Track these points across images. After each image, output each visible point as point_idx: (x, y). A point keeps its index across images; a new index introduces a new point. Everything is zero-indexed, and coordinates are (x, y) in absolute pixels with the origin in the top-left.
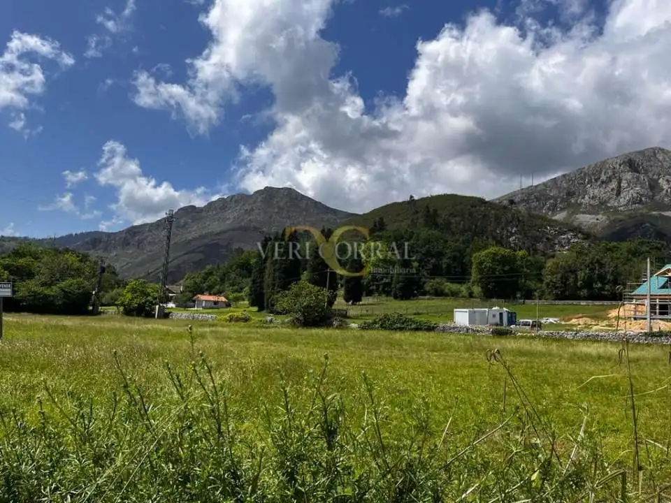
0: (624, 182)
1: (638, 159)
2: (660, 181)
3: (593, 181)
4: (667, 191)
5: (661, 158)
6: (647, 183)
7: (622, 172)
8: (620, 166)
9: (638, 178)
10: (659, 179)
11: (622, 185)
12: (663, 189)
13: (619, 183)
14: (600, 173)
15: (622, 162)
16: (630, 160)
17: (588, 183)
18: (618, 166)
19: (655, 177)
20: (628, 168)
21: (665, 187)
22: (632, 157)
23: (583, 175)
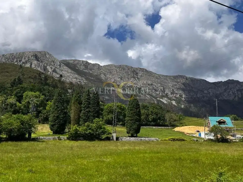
0: (33, 64)
1: (39, 55)
2: (48, 67)
3: (18, 61)
4: (51, 72)
5: (48, 57)
6: (43, 67)
7: (32, 60)
8: (32, 56)
9: (39, 64)
10: (47, 66)
11: (32, 66)
12: (49, 71)
13: (31, 65)
14: (22, 58)
15: (32, 55)
16: (36, 55)
17: (16, 62)
18: (31, 57)
19: (45, 65)
20: (35, 59)
21: (49, 70)
22: (37, 53)
23: (13, 57)
